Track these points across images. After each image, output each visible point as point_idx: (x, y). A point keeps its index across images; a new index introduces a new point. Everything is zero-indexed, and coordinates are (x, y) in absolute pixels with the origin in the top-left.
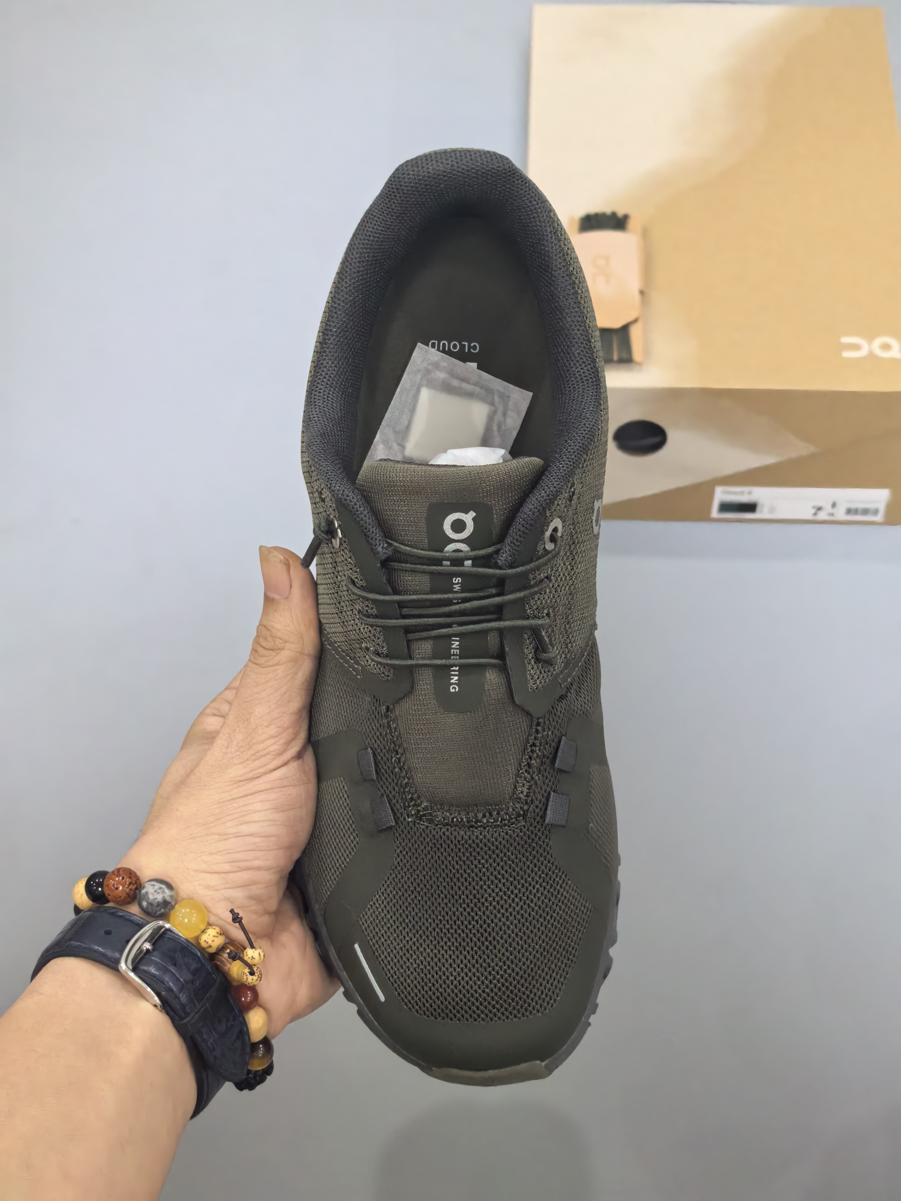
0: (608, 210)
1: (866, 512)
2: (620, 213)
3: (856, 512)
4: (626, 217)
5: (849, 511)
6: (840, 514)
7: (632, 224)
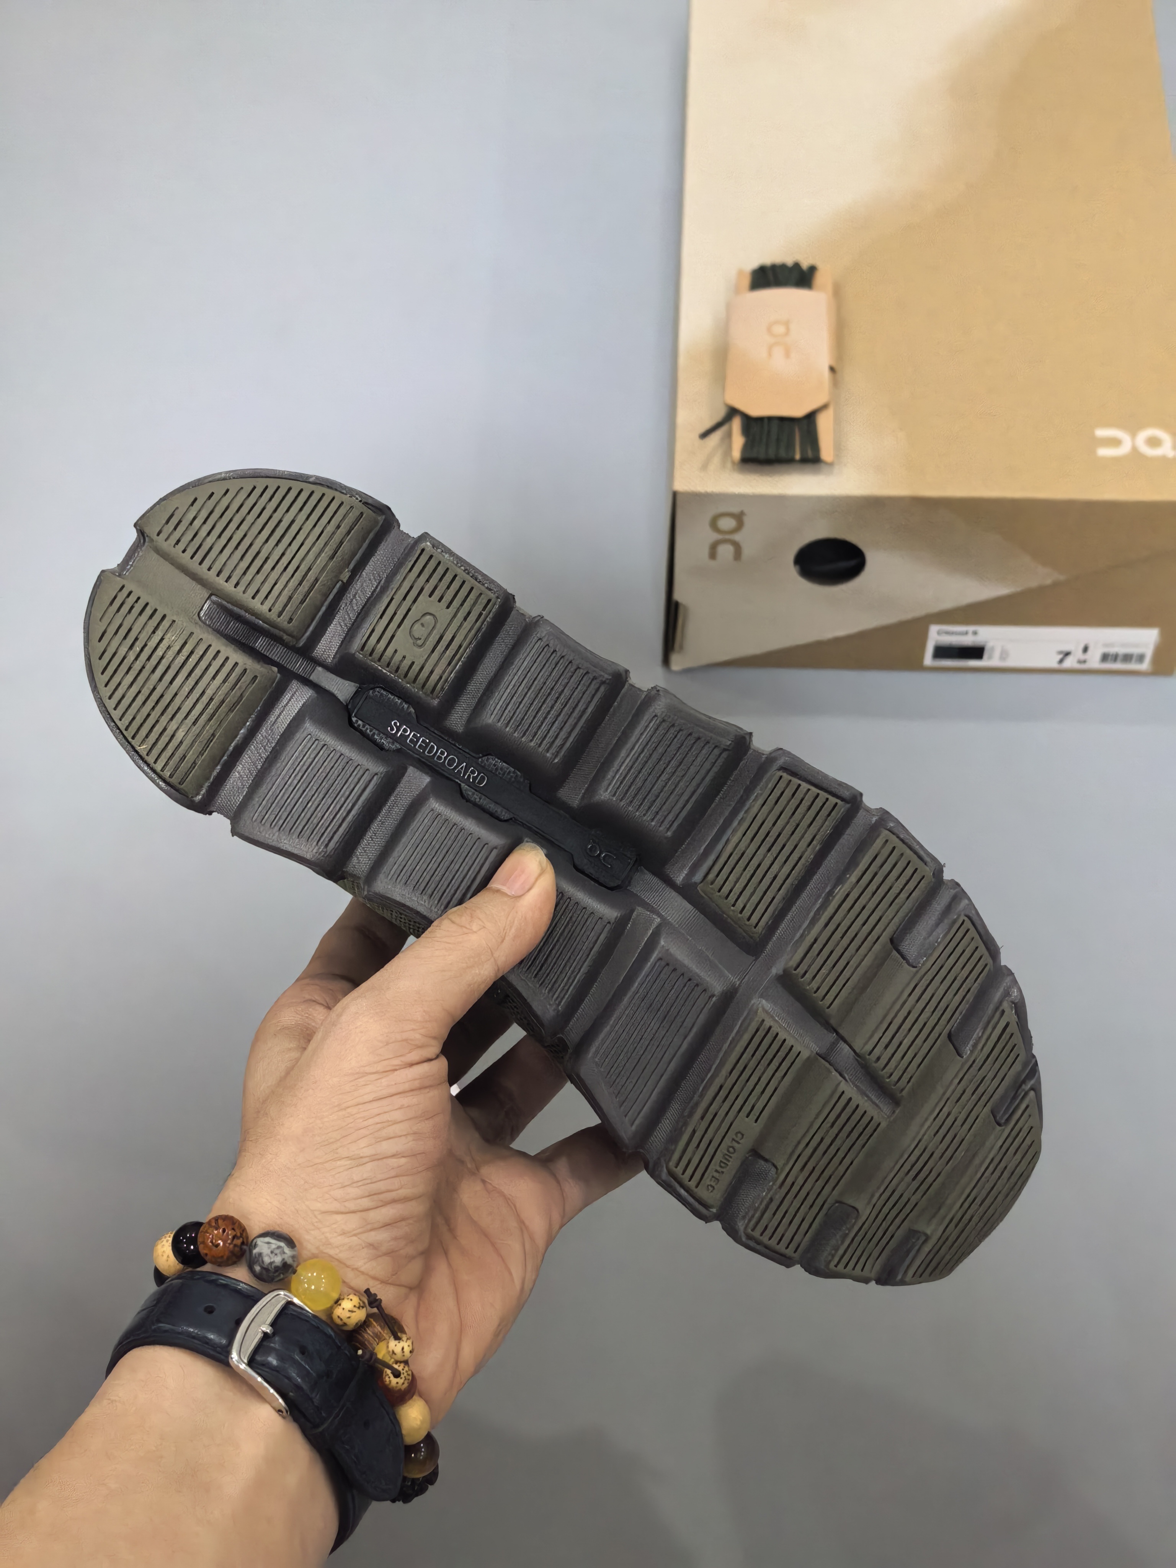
0: (789, 261)
1: (1127, 658)
2: (805, 265)
3: (1115, 658)
4: (813, 269)
5: (1105, 658)
6: (1094, 661)
7: (820, 278)
